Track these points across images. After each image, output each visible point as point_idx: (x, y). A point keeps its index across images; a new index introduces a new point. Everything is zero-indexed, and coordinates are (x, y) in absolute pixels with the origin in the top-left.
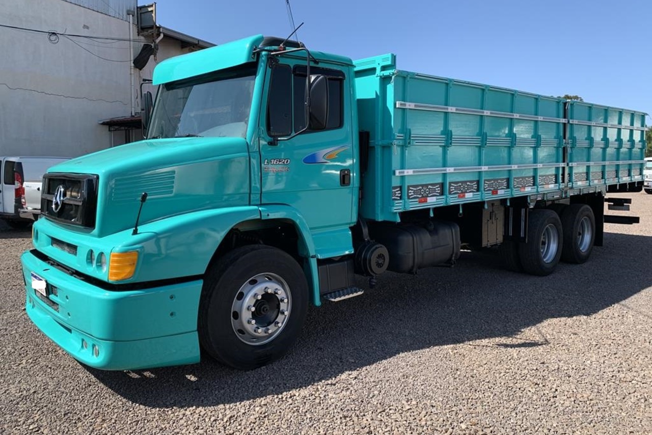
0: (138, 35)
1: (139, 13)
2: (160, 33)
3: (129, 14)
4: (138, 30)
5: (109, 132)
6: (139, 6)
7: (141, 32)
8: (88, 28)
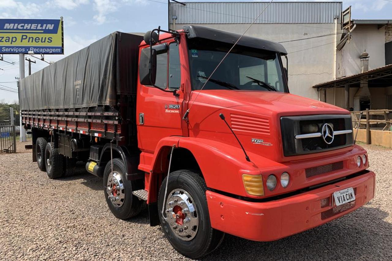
0: (342, 29)
1: (343, 15)
2: (354, 24)
3: (335, 19)
4: (342, 26)
5: (317, 92)
6: (343, 11)
7: (343, 27)
8: (307, 34)
